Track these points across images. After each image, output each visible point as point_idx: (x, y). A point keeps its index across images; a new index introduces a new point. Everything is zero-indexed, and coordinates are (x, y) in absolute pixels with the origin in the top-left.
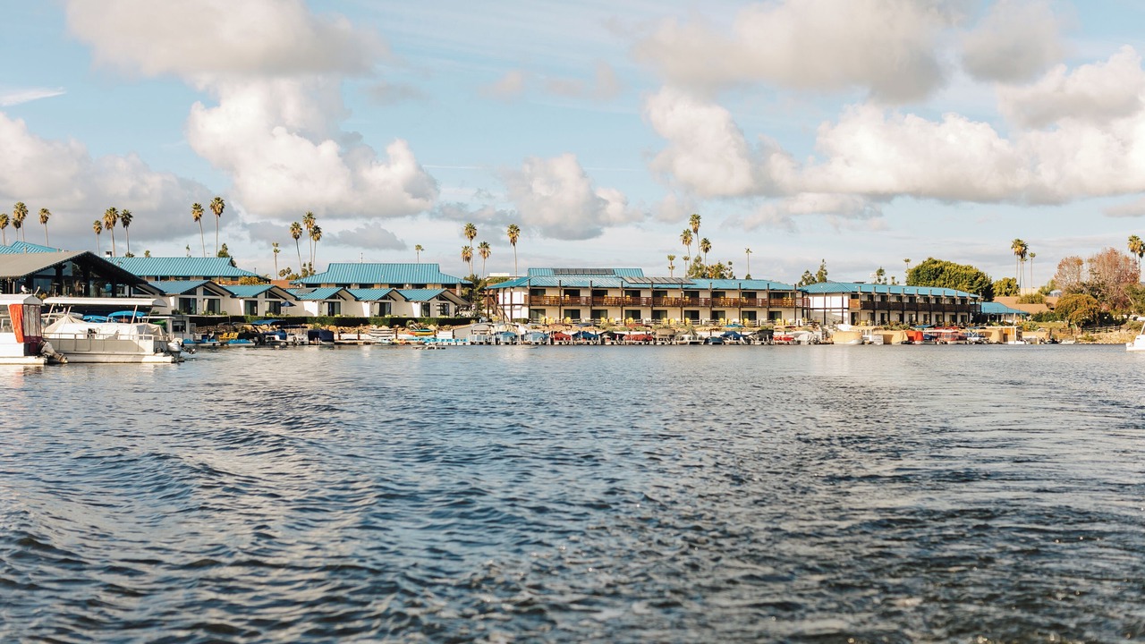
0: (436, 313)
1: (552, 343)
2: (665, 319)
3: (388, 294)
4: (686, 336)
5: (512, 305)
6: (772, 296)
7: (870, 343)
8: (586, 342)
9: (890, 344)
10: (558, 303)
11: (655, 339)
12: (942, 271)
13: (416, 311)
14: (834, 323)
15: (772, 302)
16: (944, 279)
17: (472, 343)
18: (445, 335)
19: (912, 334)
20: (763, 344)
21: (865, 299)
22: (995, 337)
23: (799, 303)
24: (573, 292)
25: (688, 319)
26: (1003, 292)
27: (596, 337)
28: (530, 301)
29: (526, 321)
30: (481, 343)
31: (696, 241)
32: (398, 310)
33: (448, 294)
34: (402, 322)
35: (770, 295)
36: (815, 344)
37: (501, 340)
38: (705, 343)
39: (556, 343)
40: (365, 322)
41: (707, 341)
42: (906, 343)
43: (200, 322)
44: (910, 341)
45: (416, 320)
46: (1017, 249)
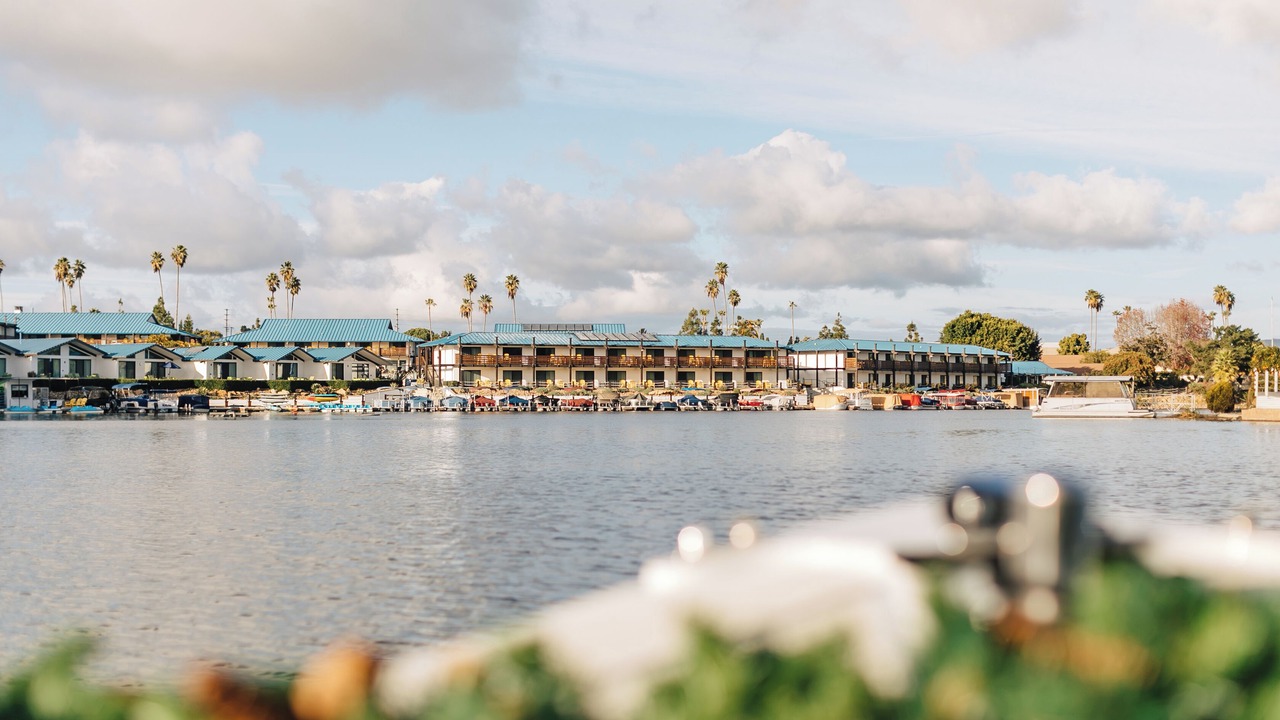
0: (351, 375)
1: (473, 409)
2: (623, 382)
3: (292, 353)
4: (633, 401)
5: (440, 365)
6: (751, 354)
7: (856, 409)
8: (513, 407)
9: (880, 409)
10: (496, 363)
11: (596, 404)
12: (980, 325)
13: (326, 372)
14: (826, 385)
15: (751, 360)
16: (982, 336)
17: (375, 410)
18: (354, 401)
19: (908, 397)
20: (725, 410)
21: (865, 357)
22: (1012, 402)
23: (783, 362)
24: (514, 351)
25: (650, 382)
26: (1071, 350)
27: (525, 403)
28: (462, 361)
29: (456, 384)
30: (388, 410)
31: (723, 292)
32: (305, 372)
33: (364, 353)
34: (306, 386)
35: (747, 354)
36: (788, 409)
37: (412, 406)
38: (655, 409)
39: (478, 409)
40: (264, 386)
41: (658, 407)
42: (899, 408)
43: (59, 387)
44: (905, 406)
45: (324, 384)
46: (1092, 302)
